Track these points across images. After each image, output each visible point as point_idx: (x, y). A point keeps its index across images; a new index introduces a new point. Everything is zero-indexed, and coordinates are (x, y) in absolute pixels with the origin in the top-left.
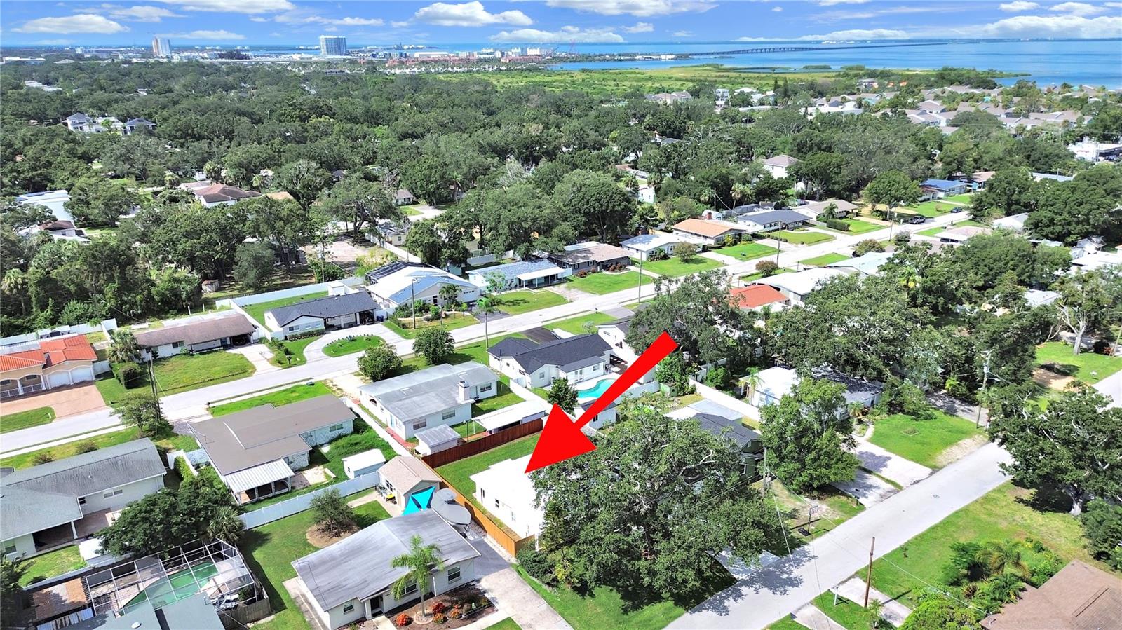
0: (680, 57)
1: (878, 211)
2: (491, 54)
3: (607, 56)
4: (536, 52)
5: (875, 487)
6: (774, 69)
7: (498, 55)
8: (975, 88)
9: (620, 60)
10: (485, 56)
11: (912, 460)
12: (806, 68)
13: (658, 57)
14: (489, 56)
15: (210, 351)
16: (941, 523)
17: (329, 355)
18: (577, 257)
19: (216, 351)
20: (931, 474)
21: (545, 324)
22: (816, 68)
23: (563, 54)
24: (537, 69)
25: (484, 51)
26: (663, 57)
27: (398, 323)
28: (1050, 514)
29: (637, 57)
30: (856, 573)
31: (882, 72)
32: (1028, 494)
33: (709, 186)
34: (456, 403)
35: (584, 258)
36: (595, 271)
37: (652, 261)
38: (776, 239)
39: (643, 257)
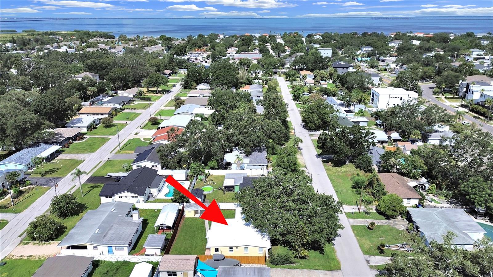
1: (150, 90)
18: (58, 138)
20: (307, 169)
21: (91, 175)
31: (51, 33)
32: (331, 164)
33: (76, 90)
34: (137, 223)
35: (61, 137)
36: (71, 143)
37: (91, 130)
38: (130, 109)
39: (85, 130)
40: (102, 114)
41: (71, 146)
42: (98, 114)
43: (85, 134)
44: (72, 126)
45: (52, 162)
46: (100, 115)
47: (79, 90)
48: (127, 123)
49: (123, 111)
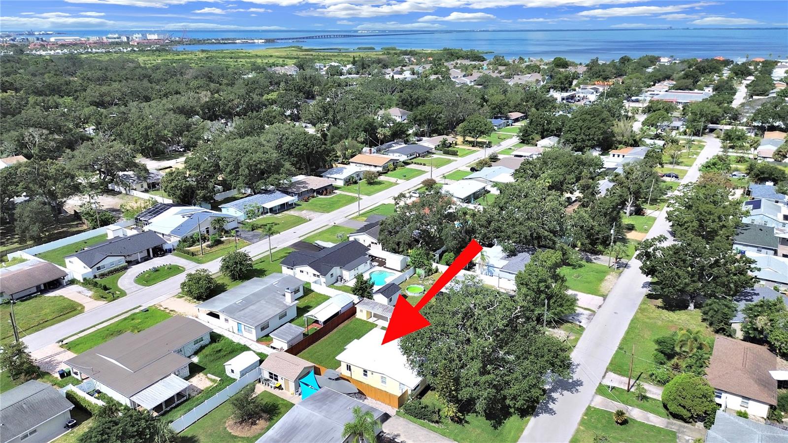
0: (268, 41)
1: (467, 141)
2: (118, 38)
3: (213, 40)
4: (155, 37)
5: (581, 314)
6: (340, 50)
7: (125, 39)
8: (473, 61)
9: (225, 43)
10: (113, 40)
11: (589, 293)
12: (359, 49)
13: (252, 41)
14: (116, 40)
15: (29, 297)
16: (629, 328)
17: (143, 285)
18: (299, 188)
19: (36, 296)
20: (604, 300)
21: (302, 238)
22: (365, 49)
23: (177, 39)
24: (164, 50)
25: (110, 36)
26: (256, 41)
27: (188, 253)
28: (678, 312)
29: (237, 41)
30: (607, 369)
31: (411, 51)
32: (659, 302)
33: (362, 131)
34: (287, 306)
35: (304, 187)
36: (313, 197)
37: (348, 185)
38: (418, 164)
39: (340, 183)
40: (376, 166)
41: (312, 200)
42: (371, 165)
43: (337, 188)
44: (329, 176)
45: (278, 215)
46: (373, 167)
47: (365, 131)
48: (398, 182)
49: (408, 167)
